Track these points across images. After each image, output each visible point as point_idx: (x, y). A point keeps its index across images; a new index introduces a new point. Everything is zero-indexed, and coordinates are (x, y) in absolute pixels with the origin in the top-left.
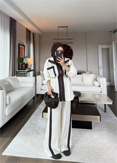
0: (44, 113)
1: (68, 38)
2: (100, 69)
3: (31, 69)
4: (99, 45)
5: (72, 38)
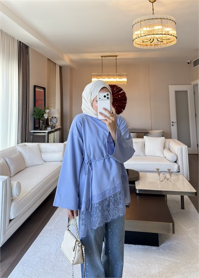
1: (117, 74)
2: (173, 125)
3: (56, 128)
4: (170, 86)
5: (126, 74)
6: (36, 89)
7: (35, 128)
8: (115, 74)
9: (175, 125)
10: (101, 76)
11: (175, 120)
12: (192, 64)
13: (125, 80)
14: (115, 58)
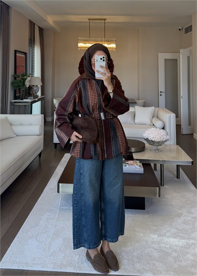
0: (60, 184)
1: (106, 39)
2: (161, 95)
3: (39, 98)
4: (159, 54)
5: (114, 39)
6: (17, 54)
7: (15, 98)
8: (104, 39)
9: (163, 94)
10: (88, 41)
11: (163, 90)
12: (184, 31)
13: (113, 46)
14: (104, 21)
